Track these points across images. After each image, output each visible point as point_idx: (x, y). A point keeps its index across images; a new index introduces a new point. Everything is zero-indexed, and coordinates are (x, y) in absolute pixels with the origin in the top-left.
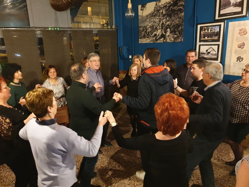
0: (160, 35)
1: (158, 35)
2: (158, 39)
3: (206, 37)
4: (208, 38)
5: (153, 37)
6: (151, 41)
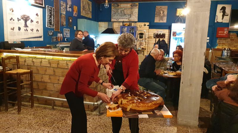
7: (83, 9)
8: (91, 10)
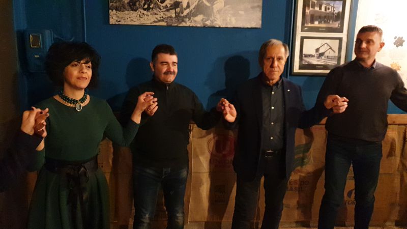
0: (192, 7)
1: (185, 5)
2: (185, 17)
3: (316, 20)
4: (319, 23)
5: (168, 10)
6: (159, 21)
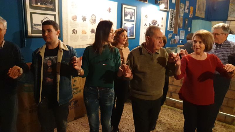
7: (198, 9)
8: (205, 10)
